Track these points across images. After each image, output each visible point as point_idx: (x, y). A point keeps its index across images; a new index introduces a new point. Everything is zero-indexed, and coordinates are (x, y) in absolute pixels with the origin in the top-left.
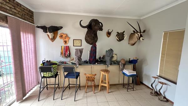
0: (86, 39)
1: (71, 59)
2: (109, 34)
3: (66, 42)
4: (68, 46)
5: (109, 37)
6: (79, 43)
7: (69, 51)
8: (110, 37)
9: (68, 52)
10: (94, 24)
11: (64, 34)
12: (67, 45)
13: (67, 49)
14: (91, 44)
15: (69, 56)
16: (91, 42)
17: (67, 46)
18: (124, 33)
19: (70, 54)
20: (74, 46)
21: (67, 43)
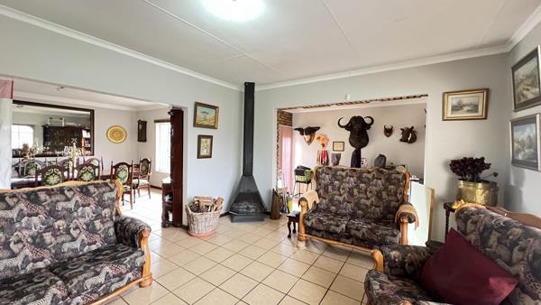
2: (388, 132)
4: (327, 151)
5: (387, 137)
6: (341, 147)
9: (326, 158)
11: (322, 135)
12: (325, 150)
13: (325, 154)
15: (327, 163)
18: (413, 130)
19: (328, 160)
20: (333, 150)
21: (325, 146)
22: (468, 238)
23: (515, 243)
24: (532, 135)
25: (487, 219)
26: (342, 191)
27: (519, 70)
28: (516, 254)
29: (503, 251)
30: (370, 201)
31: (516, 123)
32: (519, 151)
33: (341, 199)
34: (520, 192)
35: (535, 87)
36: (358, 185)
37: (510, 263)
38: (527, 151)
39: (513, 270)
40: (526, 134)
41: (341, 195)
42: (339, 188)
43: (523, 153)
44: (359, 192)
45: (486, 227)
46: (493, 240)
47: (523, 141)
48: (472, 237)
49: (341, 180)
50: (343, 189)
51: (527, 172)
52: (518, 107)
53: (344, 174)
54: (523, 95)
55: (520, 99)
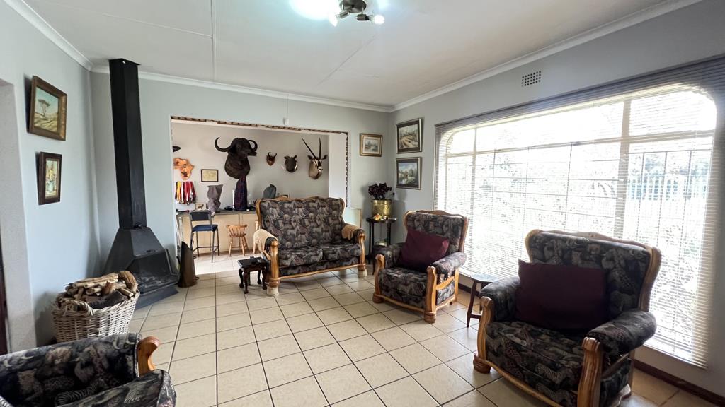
0: (226, 169)
1: (197, 206)
2: (271, 159)
3: (185, 175)
4: (191, 182)
5: (271, 164)
6: (213, 176)
7: (193, 191)
8: (274, 164)
9: (191, 193)
10: (240, 146)
11: (182, 160)
12: (189, 180)
13: (190, 187)
14: (236, 178)
15: (194, 199)
16: (236, 175)
17: (187, 183)
18: (296, 159)
19: (194, 196)
20: (202, 181)
21: (188, 175)
22: (417, 230)
23: (442, 224)
24: (413, 169)
25: (424, 217)
26: (294, 224)
27: (403, 128)
28: (445, 229)
29: (438, 230)
30: (320, 228)
31: (400, 161)
32: (403, 178)
33: (294, 232)
34: (404, 203)
35: (415, 141)
36: (308, 216)
37: (443, 234)
38: (410, 178)
39: (445, 236)
40: (410, 168)
41: (293, 228)
42: (290, 221)
43: (406, 180)
44: (310, 222)
45: (425, 222)
46: (431, 226)
47: (406, 172)
48: (420, 229)
49: (290, 211)
50: (295, 221)
51: (409, 191)
52: (400, 151)
53: (291, 206)
54: (405, 144)
55: (402, 146)
